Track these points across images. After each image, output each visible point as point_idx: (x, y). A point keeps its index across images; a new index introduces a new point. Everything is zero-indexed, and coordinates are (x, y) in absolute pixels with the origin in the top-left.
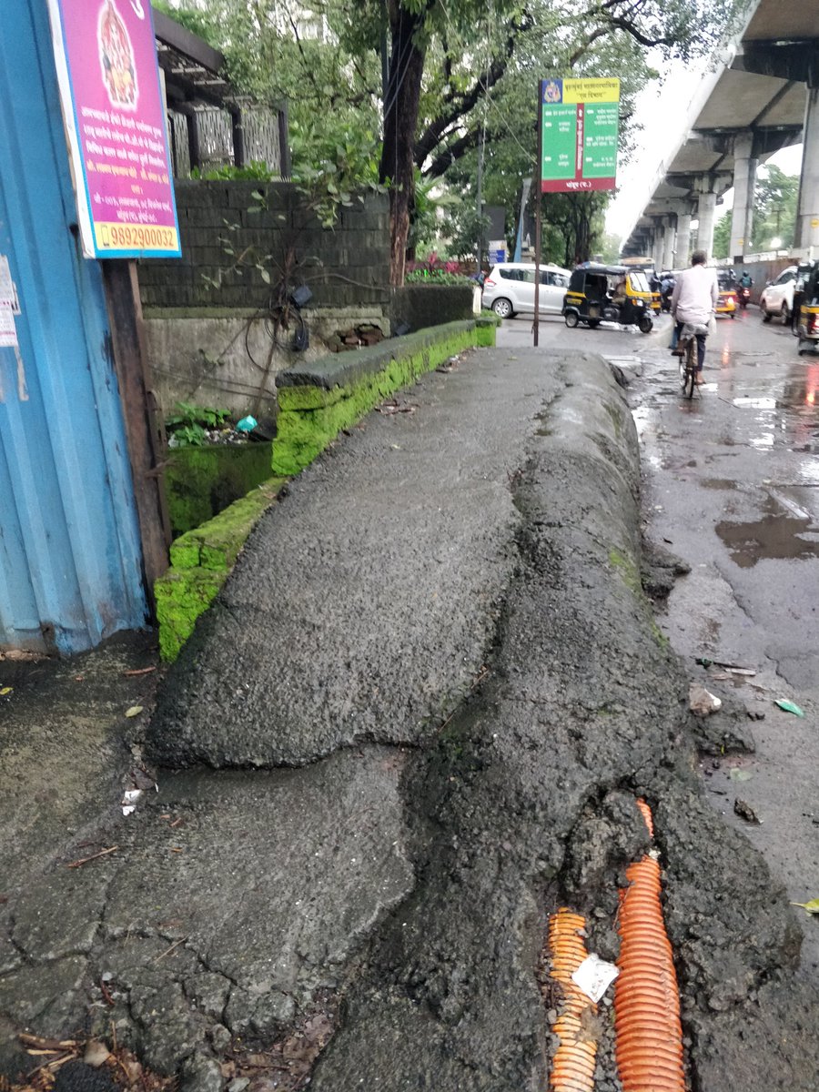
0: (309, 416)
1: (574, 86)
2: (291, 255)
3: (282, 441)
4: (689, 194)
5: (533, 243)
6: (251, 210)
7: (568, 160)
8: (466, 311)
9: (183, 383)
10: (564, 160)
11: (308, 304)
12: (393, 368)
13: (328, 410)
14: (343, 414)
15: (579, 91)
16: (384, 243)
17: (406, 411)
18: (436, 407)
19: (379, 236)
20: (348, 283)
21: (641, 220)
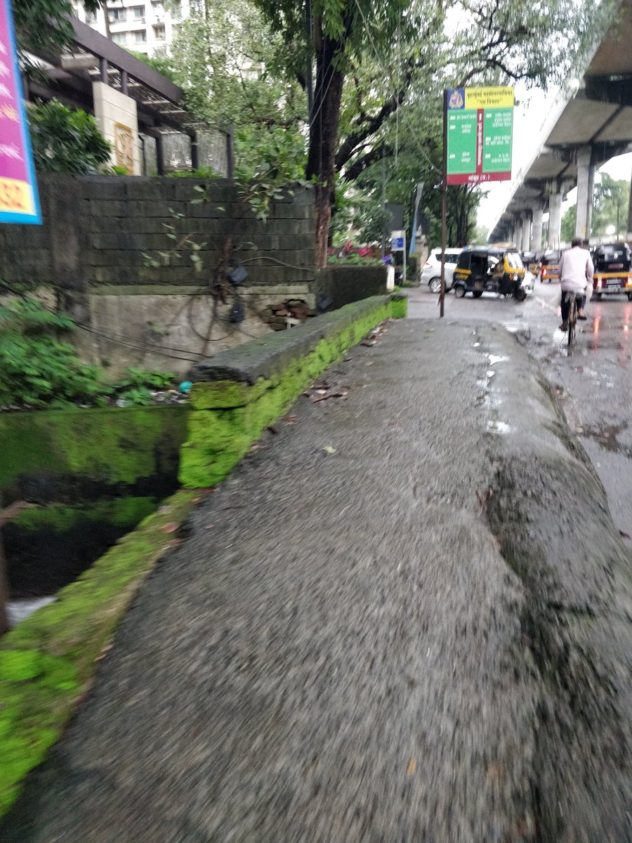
0: (227, 415)
1: (475, 94)
2: (229, 240)
3: (192, 447)
4: (541, 195)
5: (424, 232)
6: (194, 202)
7: (470, 156)
8: (381, 288)
9: (133, 350)
10: (466, 157)
11: (243, 283)
12: (323, 348)
13: (250, 408)
14: (269, 407)
15: (478, 98)
16: (310, 230)
17: (337, 396)
18: (369, 390)
19: (306, 225)
20: (279, 265)
21: (503, 215)
